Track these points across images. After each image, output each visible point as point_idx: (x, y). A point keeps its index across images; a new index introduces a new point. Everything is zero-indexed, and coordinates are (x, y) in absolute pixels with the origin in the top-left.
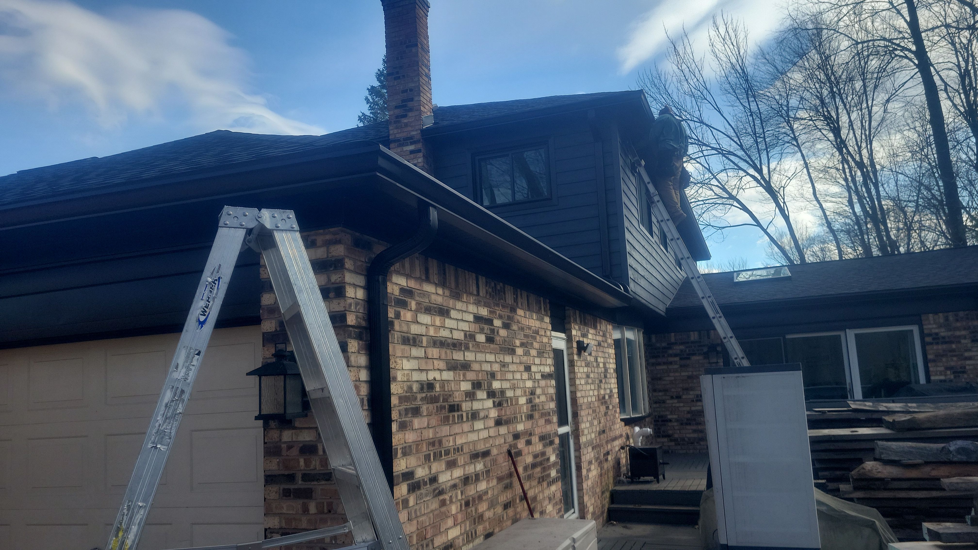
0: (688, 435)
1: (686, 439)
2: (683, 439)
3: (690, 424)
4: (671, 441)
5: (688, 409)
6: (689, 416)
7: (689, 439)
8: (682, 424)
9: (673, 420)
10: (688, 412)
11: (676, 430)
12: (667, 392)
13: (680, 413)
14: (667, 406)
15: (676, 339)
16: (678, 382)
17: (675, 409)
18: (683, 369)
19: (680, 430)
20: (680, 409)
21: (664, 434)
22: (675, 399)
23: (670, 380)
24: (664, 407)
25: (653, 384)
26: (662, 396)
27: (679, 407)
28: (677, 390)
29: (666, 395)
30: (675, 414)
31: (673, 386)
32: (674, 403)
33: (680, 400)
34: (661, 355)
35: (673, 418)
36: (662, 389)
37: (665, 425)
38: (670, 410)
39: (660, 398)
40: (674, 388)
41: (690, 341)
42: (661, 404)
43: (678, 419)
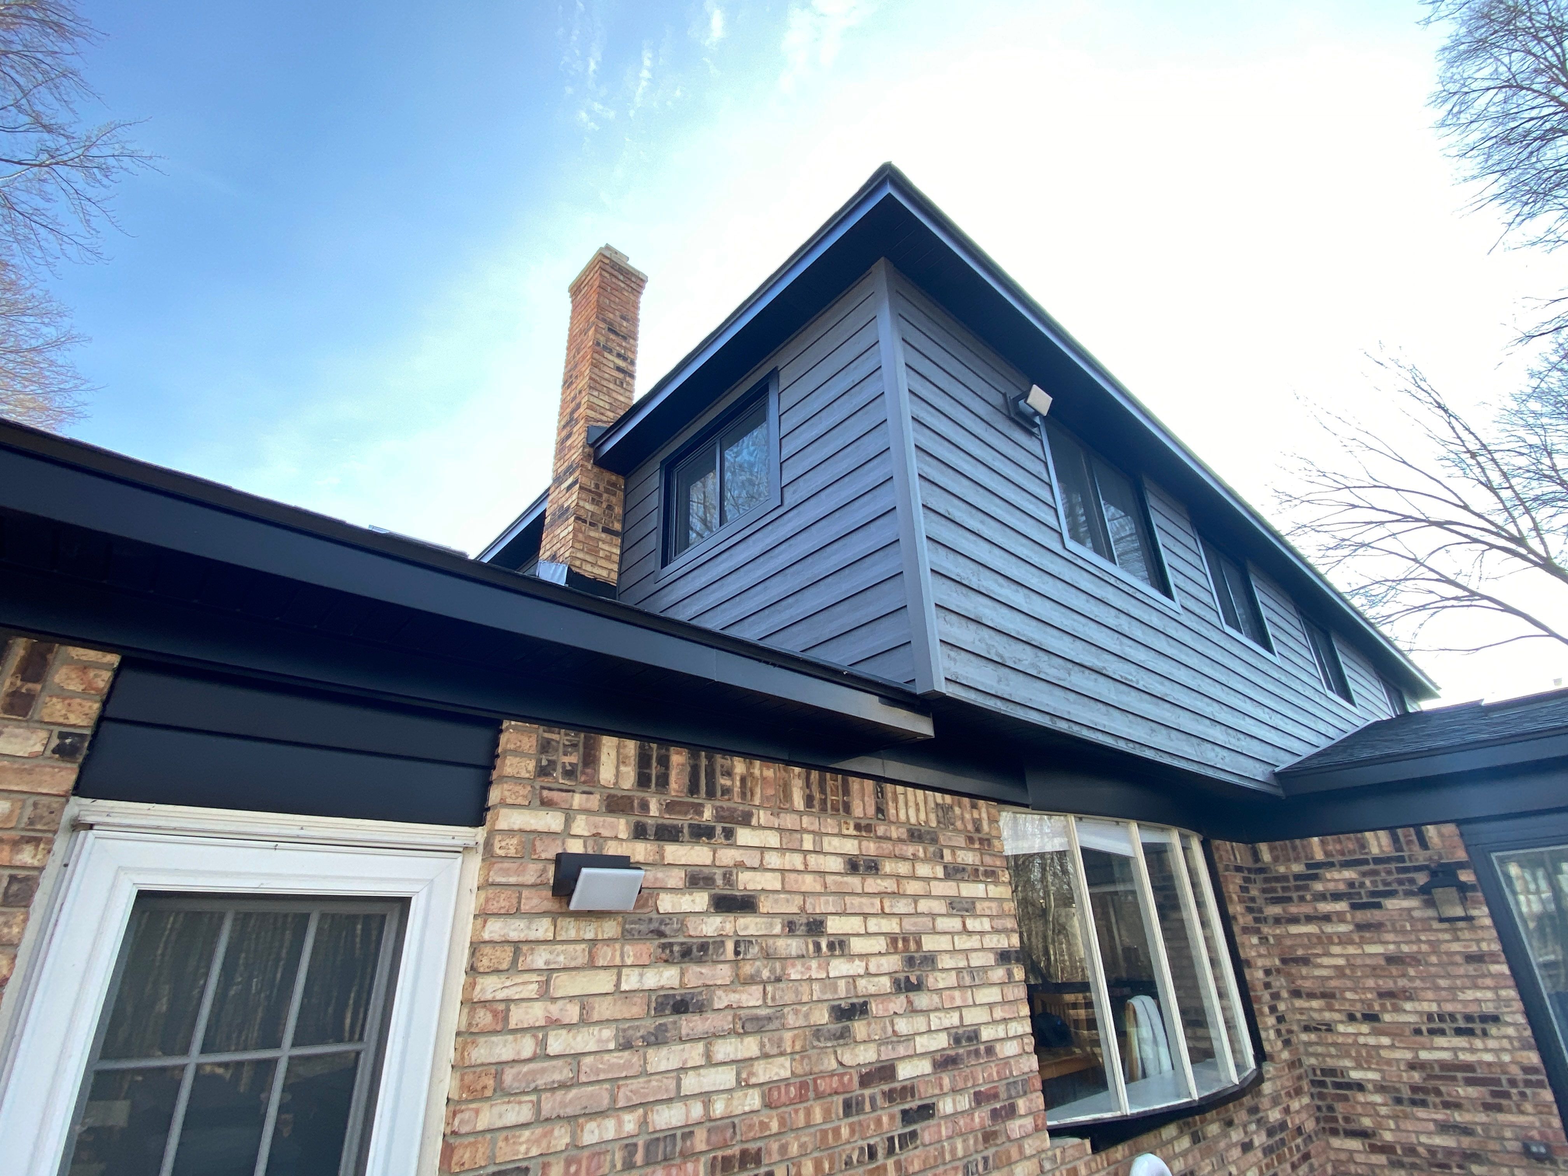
0: (1423, 1139)
1: (1421, 1150)
2: (1411, 1150)
3: (1423, 1104)
4: (1375, 1149)
5: (1408, 1055)
6: (1416, 1077)
7: (1432, 1151)
8: (1399, 1101)
9: (1370, 1086)
10: (1412, 1066)
11: (1383, 1117)
12: (1333, 1001)
13: (1385, 1068)
14: (1340, 1040)
15: (1327, 854)
16: (1359, 974)
17: (1368, 1053)
18: (1367, 935)
19: (1395, 1118)
20: (1383, 1053)
21: (1349, 1127)
22: (1361, 1023)
23: (1336, 967)
24: (1335, 1044)
25: (1288, 975)
26: (1320, 1010)
27: (1379, 1047)
28: (1363, 997)
29: (1331, 1009)
30: (1369, 1069)
31: (1349, 984)
32: (1361, 1034)
33: (1376, 1025)
34: (1295, 895)
35: (1368, 1081)
36: (1317, 991)
37: (1346, 1099)
38: (1354, 1054)
39: (1316, 1016)
40: (1353, 990)
41: (1369, 857)
42: (1323, 1035)
43: (1384, 1084)
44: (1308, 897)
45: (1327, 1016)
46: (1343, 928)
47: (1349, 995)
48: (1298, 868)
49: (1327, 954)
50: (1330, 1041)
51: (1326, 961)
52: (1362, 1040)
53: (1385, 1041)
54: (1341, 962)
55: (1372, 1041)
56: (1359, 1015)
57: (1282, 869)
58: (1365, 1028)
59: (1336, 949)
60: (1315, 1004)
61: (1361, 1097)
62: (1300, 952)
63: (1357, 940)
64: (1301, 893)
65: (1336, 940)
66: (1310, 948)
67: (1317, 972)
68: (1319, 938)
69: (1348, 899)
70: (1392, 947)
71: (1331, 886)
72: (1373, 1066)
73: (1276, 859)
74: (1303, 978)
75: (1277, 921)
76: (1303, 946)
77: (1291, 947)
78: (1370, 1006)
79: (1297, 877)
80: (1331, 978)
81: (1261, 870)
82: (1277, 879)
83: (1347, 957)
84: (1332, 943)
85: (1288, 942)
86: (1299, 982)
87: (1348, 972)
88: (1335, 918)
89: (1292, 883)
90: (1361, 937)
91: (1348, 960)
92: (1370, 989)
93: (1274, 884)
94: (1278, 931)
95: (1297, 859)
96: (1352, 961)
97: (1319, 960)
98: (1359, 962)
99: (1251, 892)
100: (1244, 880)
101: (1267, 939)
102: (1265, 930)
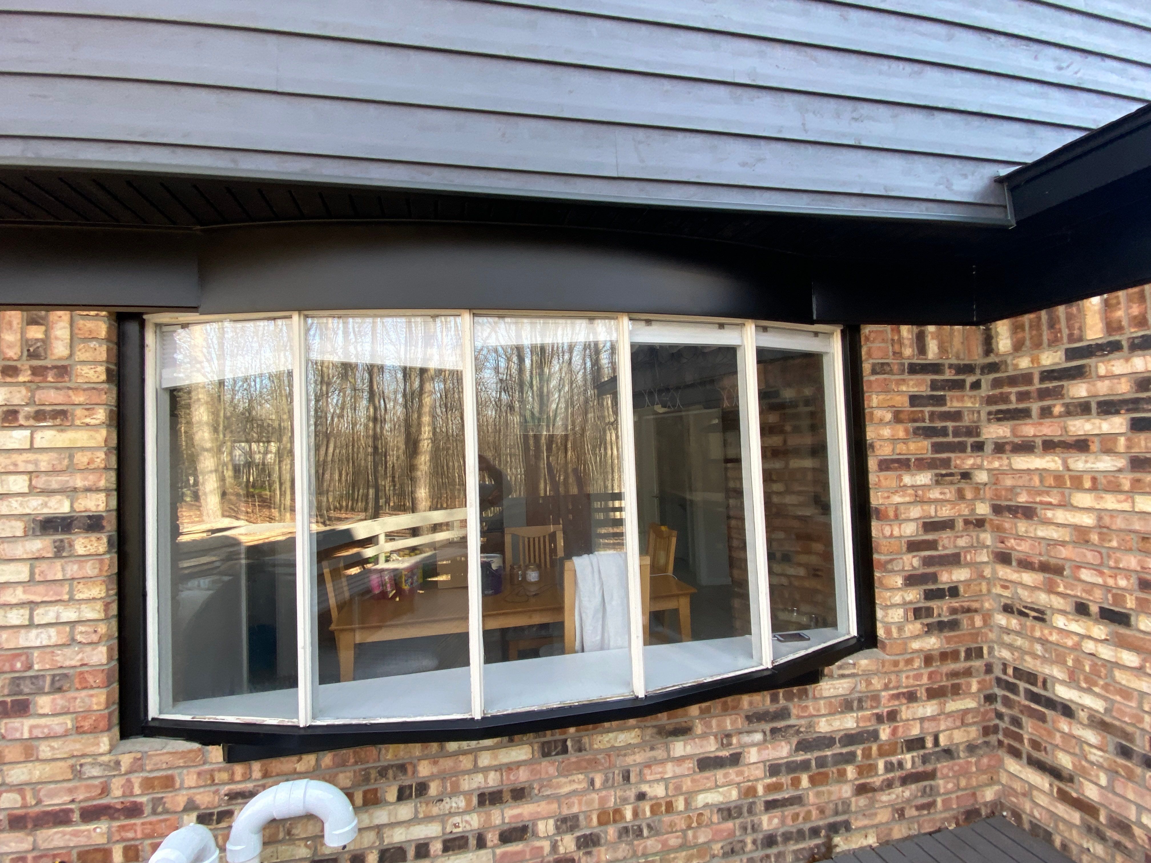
2: (1122, 825)
4: (1067, 799)
9: (1083, 715)
11: (1092, 763)
12: (1058, 579)
13: (1118, 698)
14: (1054, 637)
17: (1094, 666)
19: (1112, 772)
20: (1121, 677)
21: (1036, 754)
22: (1096, 621)
24: (1043, 642)
25: (999, 529)
26: (1034, 588)
27: (1117, 665)
28: (1111, 582)
29: (1051, 589)
30: (1089, 690)
31: (1090, 557)
32: (1090, 637)
33: (1122, 630)
34: (1035, 407)
35: (1083, 707)
36: (1036, 560)
37: (1043, 718)
38: (1070, 663)
39: (1024, 594)
40: (1098, 569)
42: (1029, 622)
43: (1108, 719)
44: (1058, 409)
45: (1043, 598)
46: (1105, 463)
47: (1086, 575)
48: (1051, 358)
49: (1065, 505)
50: (1038, 634)
51: (1061, 516)
52: (1089, 646)
53: (1130, 659)
55: (1106, 652)
56: (1094, 609)
57: (1024, 363)
58: (1100, 631)
59: (1085, 500)
60: (1028, 578)
61: (1064, 725)
62: (1023, 499)
63: (1126, 485)
64: (1046, 403)
66: (1040, 493)
67: (1042, 532)
68: (1059, 478)
69: (1128, 411)
71: (1103, 388)
72: (1096, 689)
73: (1018, 347)
75: (1000, 448)
76: (1031, 490)
77: (1012, 489)
78: (1119, 598)
79: (1048, 375)
80: (1063, 544)
81: (993, 367)
82: (1013, 381)
83: (1100, 513)
84: (1080, 488)
85: (1009, 482)
86: (1012, 542)
87: (1095, 538)
88: (1095, 446)
89: (1037, 385)
90: (1137, 481)
91: (1100, 518)
92: (1127, 572)
93: (1006, 389)
94: (996, 464)
95: (1054, 342)
96: (1107, 520)
97: (1049, 514)
98: (1119, 523)
99: (949, 404)
100: (934, 385)
101: (966, 476)
102: (969, 462)
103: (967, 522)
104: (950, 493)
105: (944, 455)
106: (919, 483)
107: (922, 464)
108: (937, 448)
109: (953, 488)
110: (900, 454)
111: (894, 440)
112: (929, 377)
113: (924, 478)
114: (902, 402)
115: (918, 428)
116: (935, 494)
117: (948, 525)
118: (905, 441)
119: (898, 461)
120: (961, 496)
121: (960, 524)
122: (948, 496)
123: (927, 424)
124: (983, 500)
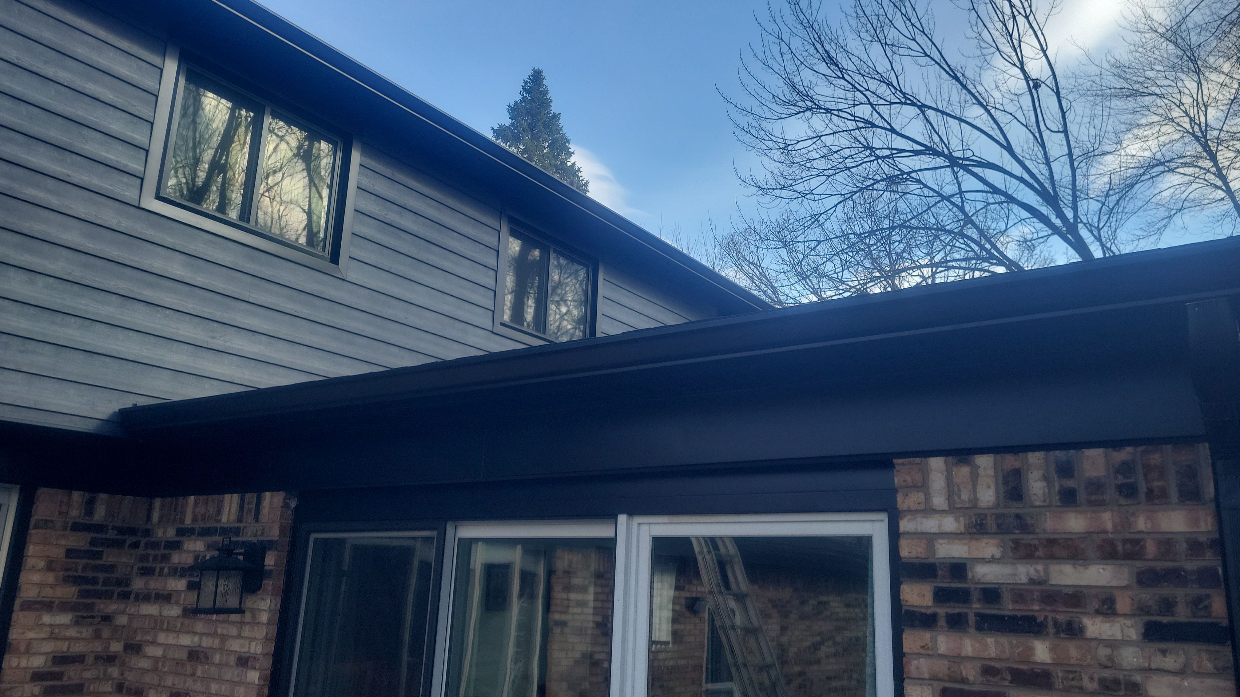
15: (194, 519)
16: (166, 669)
18: (187, 622)
23: (156, 659)
25: (123, 663)
31: (156, 680)
34: (158, 566)
41: (219, 525)
44: (166, 570)
46: (174, 611)
48: (171, 533)
49: (154, 643)
51: (151, 650)
54: (158, 652)
57: (160, 533)
59: (162, 638)
62: (138, 638)
63: (178, 627)
64: (162, 565)
65: (165, 627)
66: (146, 633)
67: (141, 664)
68: (156, 621)
69: (188, 575)
70: (196, 639)
71: (184, 559)
73: (160, 520)
74: (131, 669)
75: (138, 597)
76: (143, 631)
77: (136, 631)
79: (167, 544)
80: (147, 672)
81: (148, 532)
82: (154, 545)
83: (165, 647)
84: (162, 630)
85: (135, 625)
86: (127, 674)
87: (160, 665)
88: (173, 599)
89: (162, 551)
90: (182, 624)
91: (165, 651)
92: (166, 688)
93: (149, 551)
94: (134, 610)
95: (173, 522)
97: (146, 649)
98: (171, 654)
99: (104, 559)
100: (93, 543)
101: (107, 618)
102: (112, 607)
103: (98, 658)
104: (86, 632)
105: (90, 601)
106: (58, 622)
107: (64, 606)
108: (83, 594)
109: (90, 629)
110: (45, 597)
111: (42, 585)
112: (89, 536)
113: (64, 619)
114: (58, 553)
115: (69, 576)
116: (72, 632)
117: (79, 659)
118: (52, 586)
119: (41, 603)
120: (97, 636)
121: (90, 659)
122: (84, 635)
123: (79, 573)
124: (118, 640)
